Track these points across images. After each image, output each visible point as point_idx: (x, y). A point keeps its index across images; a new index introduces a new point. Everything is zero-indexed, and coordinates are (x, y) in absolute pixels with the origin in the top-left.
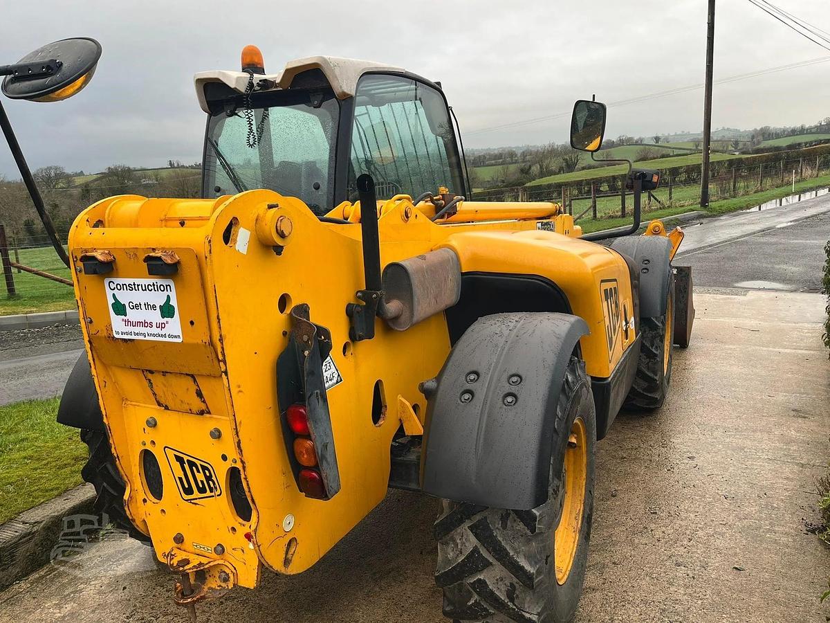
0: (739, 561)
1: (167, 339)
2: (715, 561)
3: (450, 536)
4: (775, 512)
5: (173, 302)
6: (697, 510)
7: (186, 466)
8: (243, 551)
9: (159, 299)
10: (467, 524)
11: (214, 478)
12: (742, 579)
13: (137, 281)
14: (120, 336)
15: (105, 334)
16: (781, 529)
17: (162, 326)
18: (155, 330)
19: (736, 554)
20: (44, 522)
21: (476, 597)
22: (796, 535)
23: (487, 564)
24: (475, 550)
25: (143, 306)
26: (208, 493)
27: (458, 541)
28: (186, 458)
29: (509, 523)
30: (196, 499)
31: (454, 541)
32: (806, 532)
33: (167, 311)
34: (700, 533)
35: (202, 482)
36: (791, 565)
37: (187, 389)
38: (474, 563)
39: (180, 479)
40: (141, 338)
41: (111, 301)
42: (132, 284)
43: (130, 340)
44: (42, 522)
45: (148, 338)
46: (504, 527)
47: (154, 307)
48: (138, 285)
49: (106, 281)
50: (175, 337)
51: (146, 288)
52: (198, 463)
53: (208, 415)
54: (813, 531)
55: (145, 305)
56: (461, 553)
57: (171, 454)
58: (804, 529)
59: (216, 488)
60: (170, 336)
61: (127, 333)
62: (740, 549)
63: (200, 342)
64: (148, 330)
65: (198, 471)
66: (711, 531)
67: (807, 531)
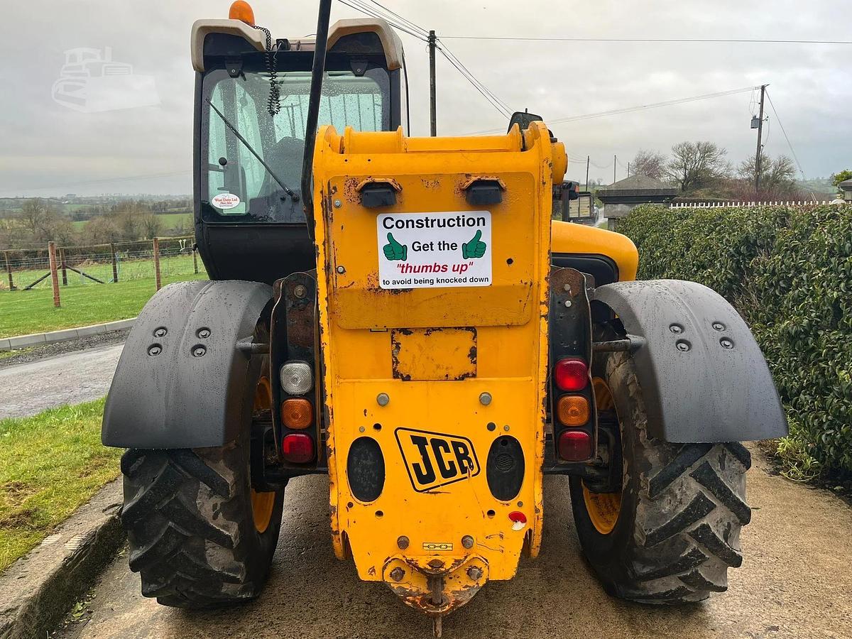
1: (468, 284)
3: (668, 488)
5: (486, 238)
7: (429, 448)
8: (502, 536)
9: (464, 235)
10: (689, 471)
11: (471, 455)
13: (431, 216)
14: (391, 286)
15: (365, 285)
17: (462, 269)
18: (450, 274)
20: (20, 608)
21: (694, 545)
23: (712, 507)
24: (700, 495)
25: (436, 247)
26: (459, 475)
27: (677, 492)
28: (429, 437)
29: (726, 464)
30: (439, 486)
31: (671, 493)
33: (474, 249)
35: (451, 463)
37: (457, 349)
38: (700, 508)
39: (416, 466)
40: (428, 285)
41: (383, 241)
42: (424, 219)
43: (405, 290)
44: (17, 608)
45: (436, 285)
46: (723, 468)
47: (453, 247)
48: (432, 221)
49: (380, 218)
50: (481, 280)
51: (447, 223)
52: (448, 440)
53: (472, 379)
55: (440, 244)
56: (681, 503)
57: (405, 437)
59: (472, 467)
60: (472, 280)
61: (402, 282)
63: (517, 283)
64: (440, 275)
65: (447, 450)
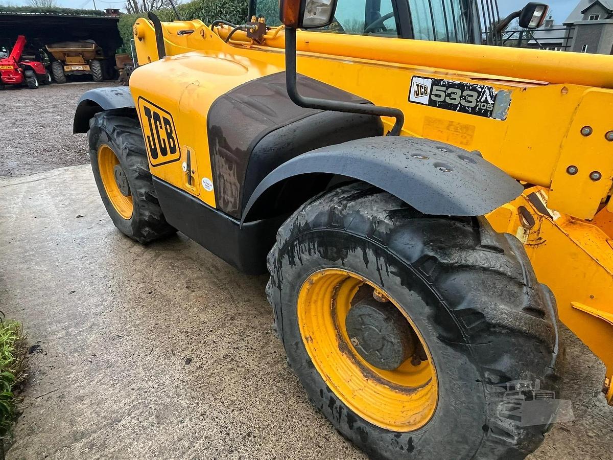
0: (75, 297)
2: (88, 289)
4: (72, 347)
6: (128, 312)
12: (67, 289)
16: (60, 335)
19: (79, 299)
22: (46, 336)
32: (39, 344)
34: (110, 298)
36: (41, 313)
54: (33, 348)
58: (42, 346)
62: (79, 304)
66: (105, 304)
67: (39, 346)
